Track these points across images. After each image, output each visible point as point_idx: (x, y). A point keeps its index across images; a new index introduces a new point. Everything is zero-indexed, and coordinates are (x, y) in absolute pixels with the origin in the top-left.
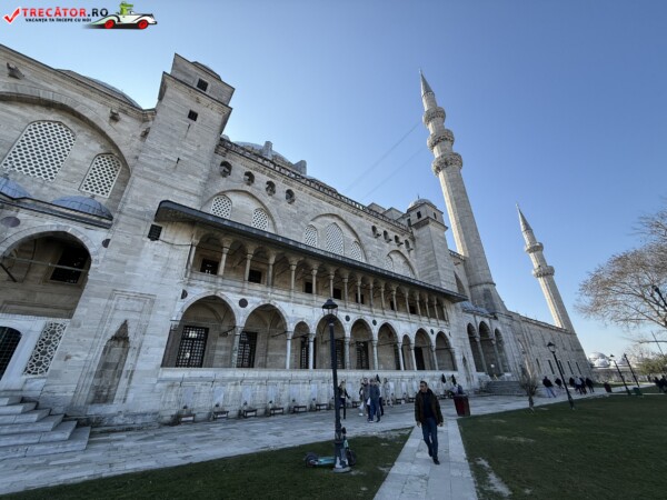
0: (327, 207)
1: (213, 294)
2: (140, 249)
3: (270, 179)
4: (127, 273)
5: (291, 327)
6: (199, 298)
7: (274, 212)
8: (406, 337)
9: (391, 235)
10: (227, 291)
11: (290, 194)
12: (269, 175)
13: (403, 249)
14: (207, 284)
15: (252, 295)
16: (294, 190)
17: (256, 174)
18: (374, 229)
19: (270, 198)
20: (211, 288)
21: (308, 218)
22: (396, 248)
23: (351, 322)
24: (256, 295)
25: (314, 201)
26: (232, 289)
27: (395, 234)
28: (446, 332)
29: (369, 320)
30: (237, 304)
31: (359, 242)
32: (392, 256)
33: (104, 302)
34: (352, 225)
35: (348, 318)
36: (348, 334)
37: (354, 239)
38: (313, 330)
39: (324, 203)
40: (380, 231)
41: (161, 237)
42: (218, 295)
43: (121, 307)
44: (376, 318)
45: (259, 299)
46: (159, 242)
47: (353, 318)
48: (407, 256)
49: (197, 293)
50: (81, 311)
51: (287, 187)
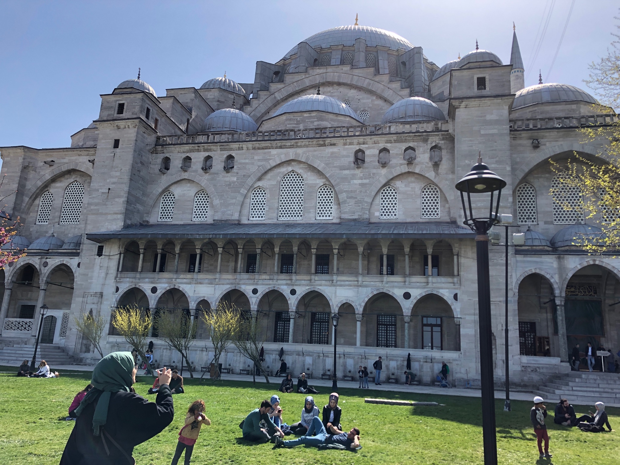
1: (134, 286)
2: (94, 264)
3: (207, 154)
4: (89, 281)
5: (193, 306)
6: (125, 290)
9: (397, 150)
10: (142, 283)
11: (229, 160)
12: (205, 150)
14: (131, 280)
15: (160, 283)
16: (234, 153)
17: (193, 156)
18: (358, 154)
19: (207, 176)
20: (132, 282)
22: (405, 169)
24: (163, 283)
25: (259, 155)
26: (147, 280)
28: (446, 293)
29: (285, 290)
30: (150, 291)
31: (329, 185)
33: (81, 299)
35: (255, 292)
36: (254, 306)
37: (320, 182)
38: (213, 306)
39: (274, 152)
40: (371, 152)
41: (103, 253)
42: (137, 286)
43: (89, 302)
44: (296, 286)
45: (167, 285)
46: (103, 257)
48: (429, 173)
49: (124, 287)
50: (73, 306)
51: (226, 154)
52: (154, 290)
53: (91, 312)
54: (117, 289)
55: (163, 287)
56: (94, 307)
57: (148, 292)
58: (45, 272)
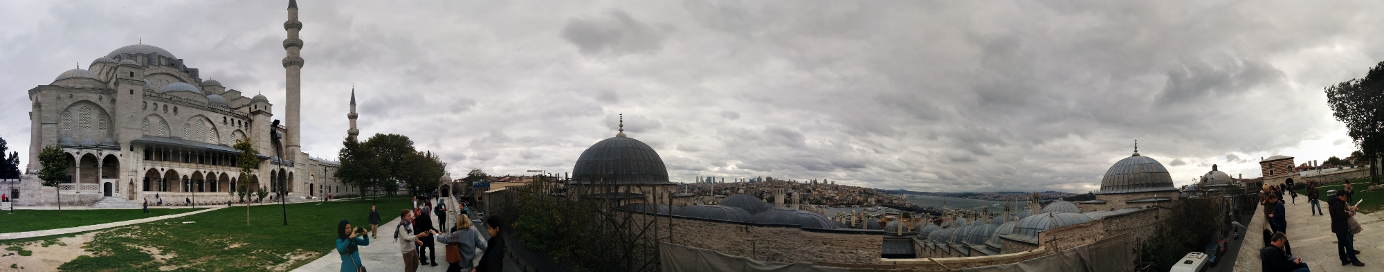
0: (196, 112)
2: (129, 155)
3: (165, 104)
4: (128, 164)
5: (181, 177)
7: (168, 121)
8: (234, 179)
9: (236, 120)
10: (156, 166)
11: (175, 110)
12: (164, 102)
13: (243, 129)
14: (150, 164)
16: (177, 106)
17: (158, 103)
18: (225, 118)
19: (166, 114)
20: (151, 166)
21: (185, 121)
22: (238, 128)
23: (207, 174)
24: (166, 166)
25: (188, 109)
26: (159, 165)
27: (238, 119)
28: (257, 175)
29: (215, 172)
31: (215, 128)
32: (235, 133)
33: (125, 173)
34: (211, 119)
35: (205, 172)
36: (205, 178)
37: (211, 127)
38: (190, 178)
39: (194, 109)
40: (229, 119)
42: (154, 168)
43: (129, 174)
44: (218, 171)
45: (168, 167)
46: (134, 152)
47: (208, 171)
48: (245, 132)
49: (148, 168)
50: (121, 177)
51: (174, 105)
52: (163, 170)
53: (132, 180)
54: (145, 169)
55: (166, 169)
56: (133, 177)
57: (160, 171)
58: (102, 158)
